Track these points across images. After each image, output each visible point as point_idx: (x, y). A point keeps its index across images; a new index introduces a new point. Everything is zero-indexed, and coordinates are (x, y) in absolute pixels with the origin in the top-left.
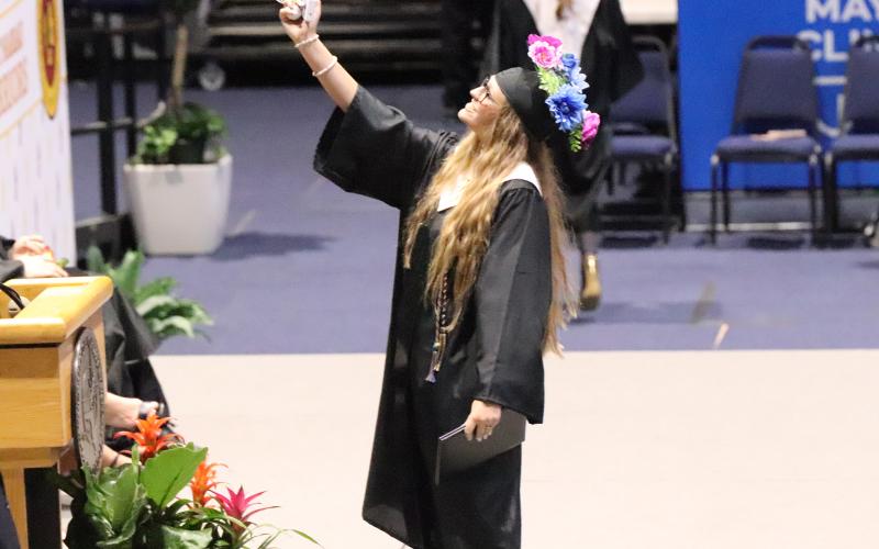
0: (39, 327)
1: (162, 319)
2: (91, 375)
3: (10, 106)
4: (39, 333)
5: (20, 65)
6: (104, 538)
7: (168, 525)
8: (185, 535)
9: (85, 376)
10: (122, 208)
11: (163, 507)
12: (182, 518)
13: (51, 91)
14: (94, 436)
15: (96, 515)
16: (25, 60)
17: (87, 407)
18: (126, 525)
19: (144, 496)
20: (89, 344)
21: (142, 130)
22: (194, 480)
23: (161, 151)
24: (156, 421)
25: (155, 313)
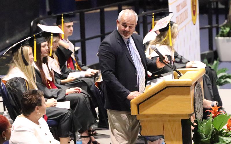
0: (185, 82)
1: (224, 79)
2: (199, 95)
3: (183, 21)
4: (185, 83)
5: (186, 10)
6: (202, 138)
7: (220, 135)
8: (225, 138)
9: (198, 95)
10: (214, 49)
11: (219, 130)
12: (224, 134)
13: (194, 18)
14: (200, 111)
15: (201, 132)
16: (187, 9)
17: (198, 103)
18: (209, 135)
19: (214, 127)
20: (199, 86)
21: (220, 28)
22: (227, 123)
23: (225, 33)
24: (217, 107)
25: (222, 77)
